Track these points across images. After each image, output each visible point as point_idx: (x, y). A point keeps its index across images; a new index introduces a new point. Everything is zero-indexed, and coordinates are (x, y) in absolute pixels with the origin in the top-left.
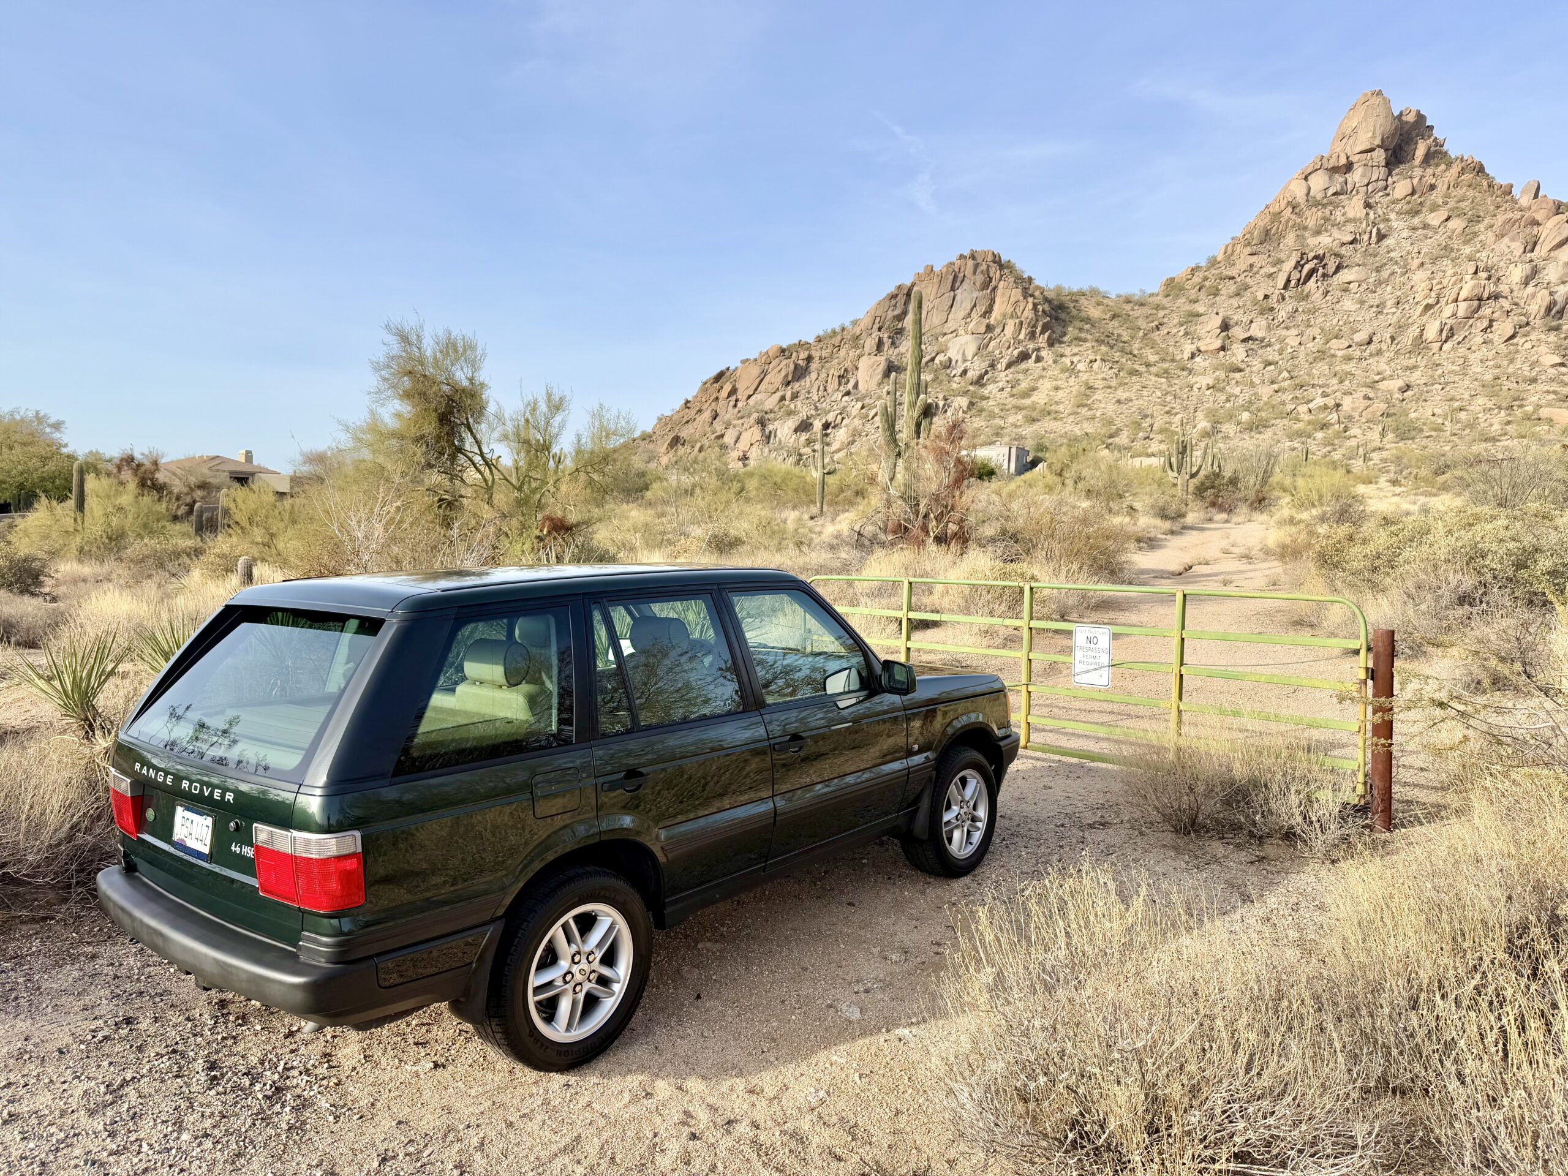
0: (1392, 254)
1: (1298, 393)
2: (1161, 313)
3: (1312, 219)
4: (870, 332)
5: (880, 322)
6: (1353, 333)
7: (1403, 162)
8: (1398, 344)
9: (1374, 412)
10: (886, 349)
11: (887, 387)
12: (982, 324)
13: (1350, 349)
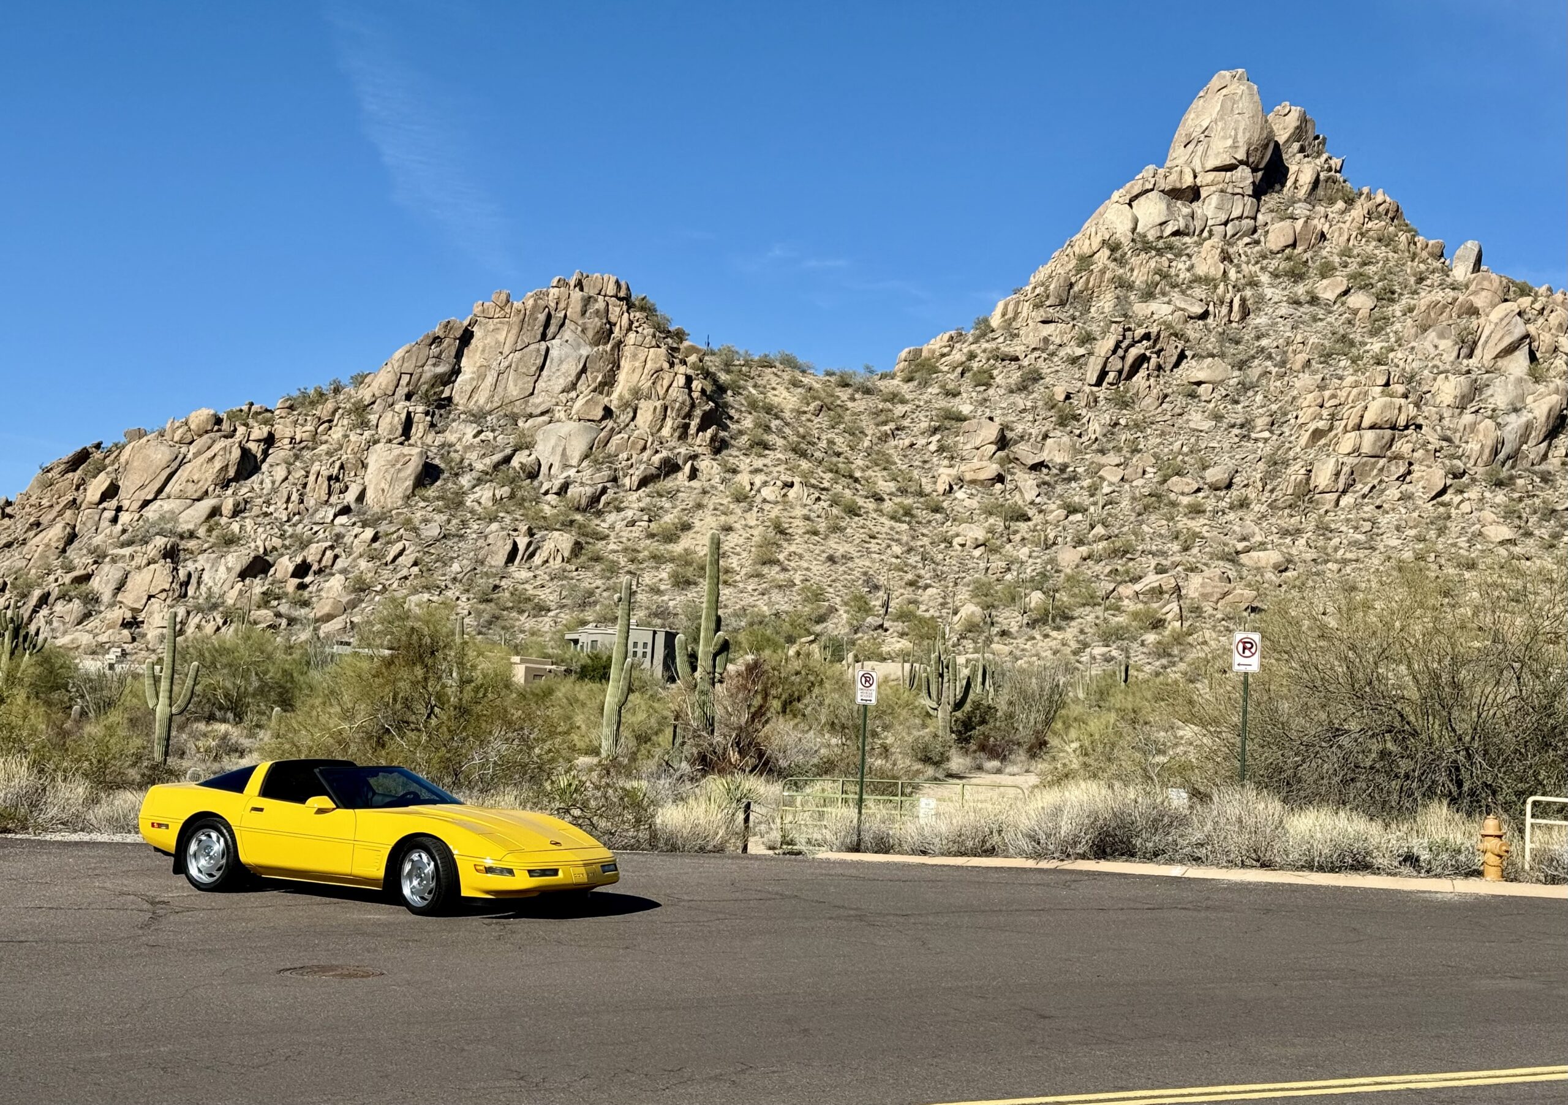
0: (1264, 342)
1: (1119, 564)
2: (900, 409)
3: (1141, 271)
4: (390, 400)
5: (408, 384)
6: (1205, 468)
7: (1280, 191)
8: (1272, 491)
9: (1234, 604)
10: (420, 435)
11: (422, 504)
12: (597, 403)
13: (1201, 494)
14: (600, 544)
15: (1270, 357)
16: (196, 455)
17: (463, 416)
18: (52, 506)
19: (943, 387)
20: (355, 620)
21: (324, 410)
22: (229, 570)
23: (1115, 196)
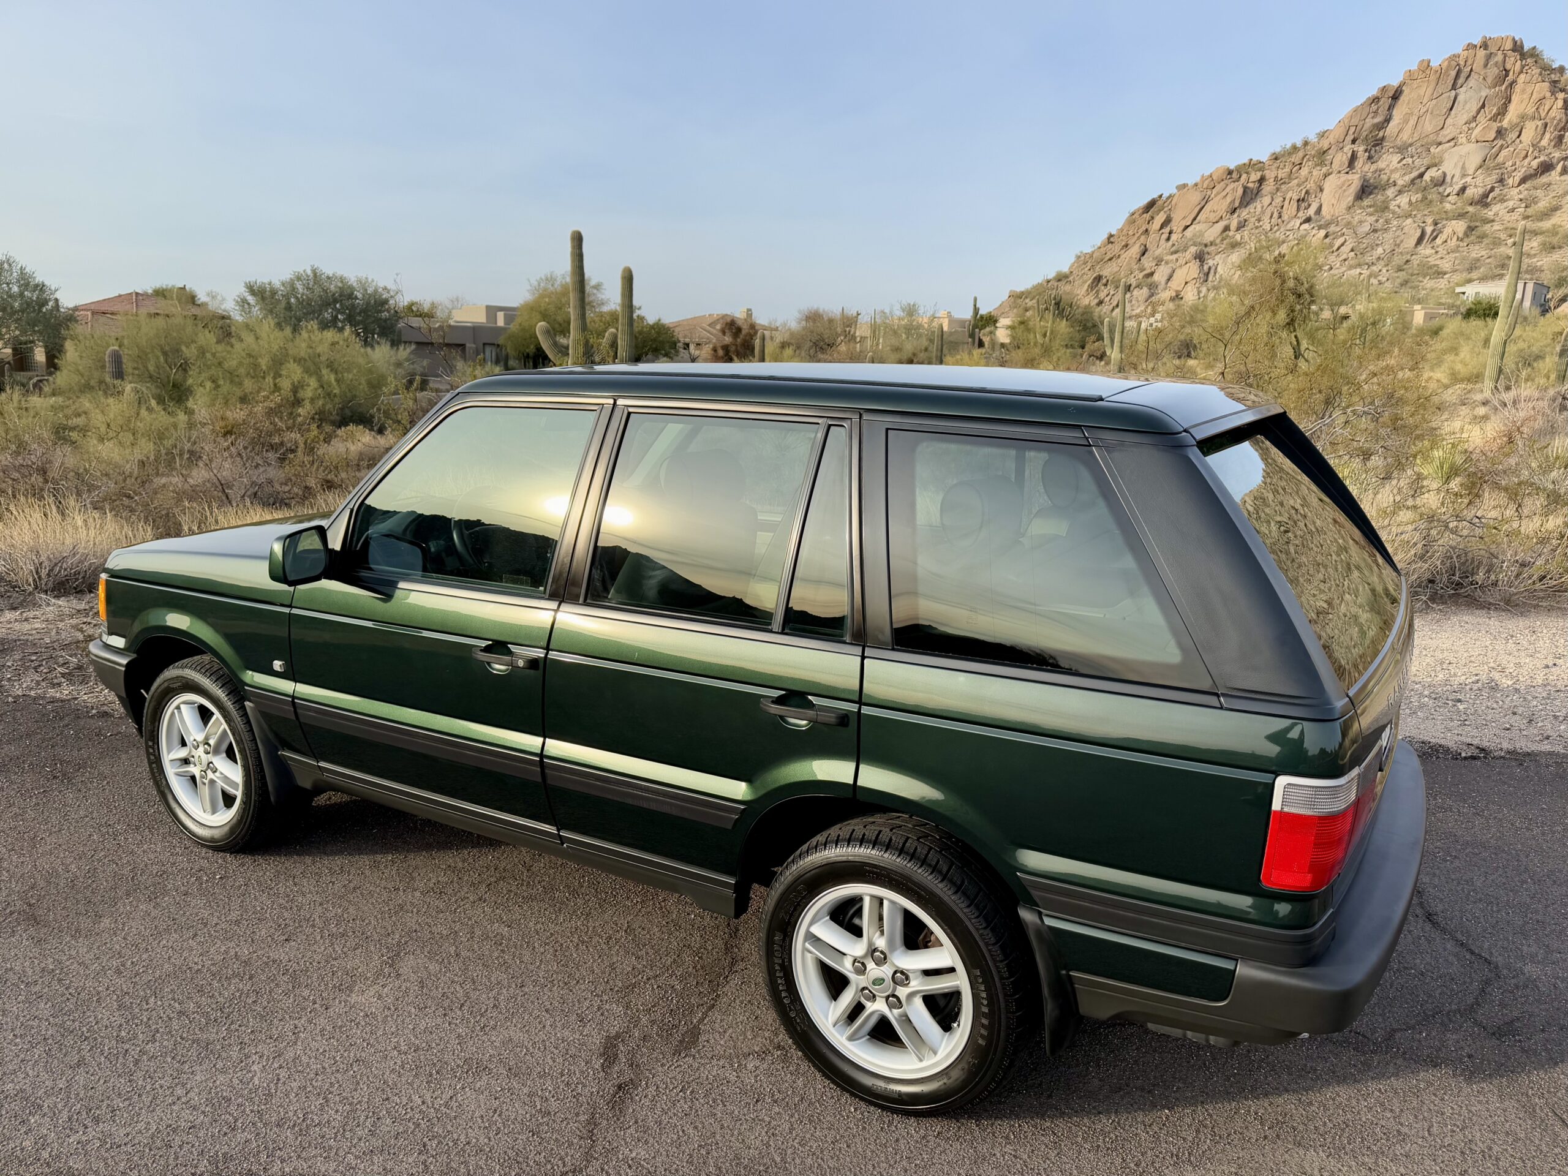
4: (1341, 145)
5: (1354, 133)
10: (1360, 166)
12: (1491, 129)
14: (1487, 227)
16: (1215, 196)
17: (1391, 150)
21: (1296, 158)
22: (1234, 263)
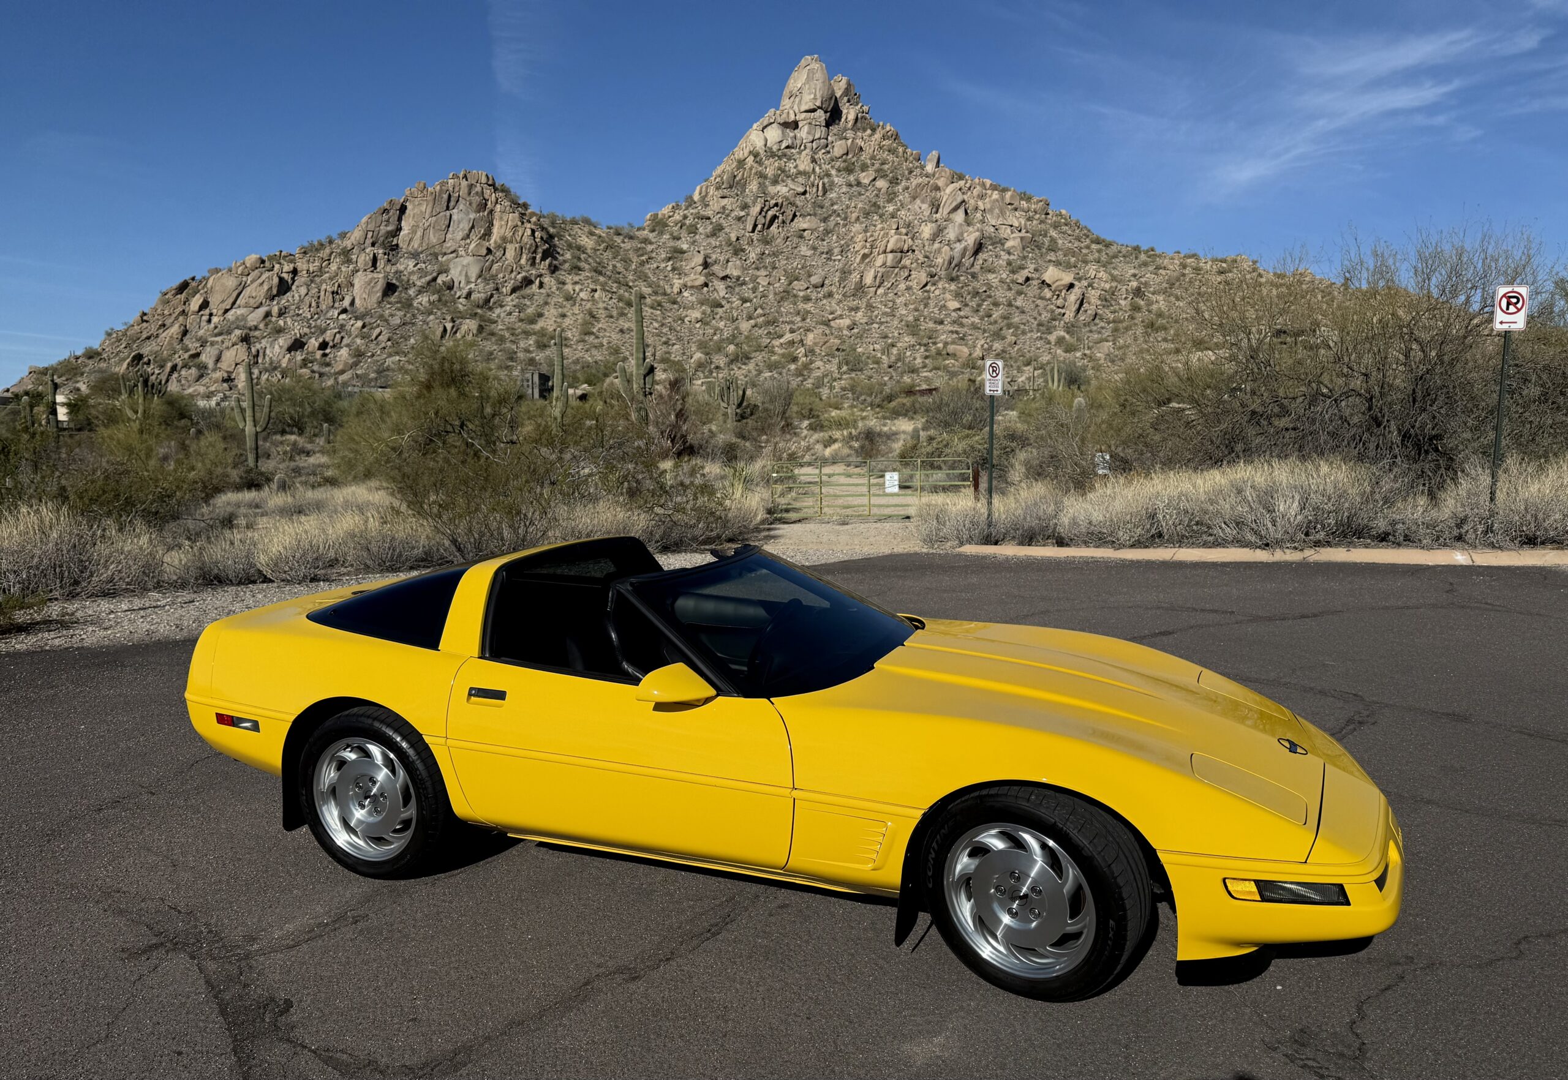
3: (771, 168)
4: (362, 247)
5: (372, 237)
6: (810, 276)
7: (838, 124)
8: (844, 287)
9: (830, 347)
10: (382, 266)
11: (388, 306)
12: (482, 246)
13: (809, 291)
14: (493, 326)
15: (839, 215)
16: (252, 282)
17: (406, 255)
18: (170, 315)
19: (671, 234)
20: (359, 372)
21: (324, 254)
22: (281, 347)
23: (755, 126)
